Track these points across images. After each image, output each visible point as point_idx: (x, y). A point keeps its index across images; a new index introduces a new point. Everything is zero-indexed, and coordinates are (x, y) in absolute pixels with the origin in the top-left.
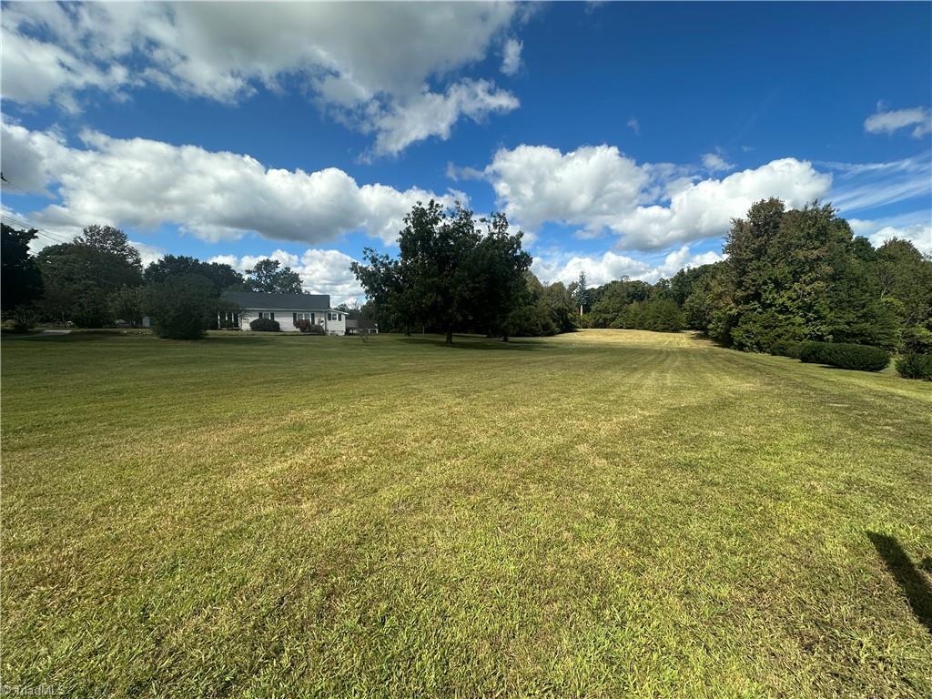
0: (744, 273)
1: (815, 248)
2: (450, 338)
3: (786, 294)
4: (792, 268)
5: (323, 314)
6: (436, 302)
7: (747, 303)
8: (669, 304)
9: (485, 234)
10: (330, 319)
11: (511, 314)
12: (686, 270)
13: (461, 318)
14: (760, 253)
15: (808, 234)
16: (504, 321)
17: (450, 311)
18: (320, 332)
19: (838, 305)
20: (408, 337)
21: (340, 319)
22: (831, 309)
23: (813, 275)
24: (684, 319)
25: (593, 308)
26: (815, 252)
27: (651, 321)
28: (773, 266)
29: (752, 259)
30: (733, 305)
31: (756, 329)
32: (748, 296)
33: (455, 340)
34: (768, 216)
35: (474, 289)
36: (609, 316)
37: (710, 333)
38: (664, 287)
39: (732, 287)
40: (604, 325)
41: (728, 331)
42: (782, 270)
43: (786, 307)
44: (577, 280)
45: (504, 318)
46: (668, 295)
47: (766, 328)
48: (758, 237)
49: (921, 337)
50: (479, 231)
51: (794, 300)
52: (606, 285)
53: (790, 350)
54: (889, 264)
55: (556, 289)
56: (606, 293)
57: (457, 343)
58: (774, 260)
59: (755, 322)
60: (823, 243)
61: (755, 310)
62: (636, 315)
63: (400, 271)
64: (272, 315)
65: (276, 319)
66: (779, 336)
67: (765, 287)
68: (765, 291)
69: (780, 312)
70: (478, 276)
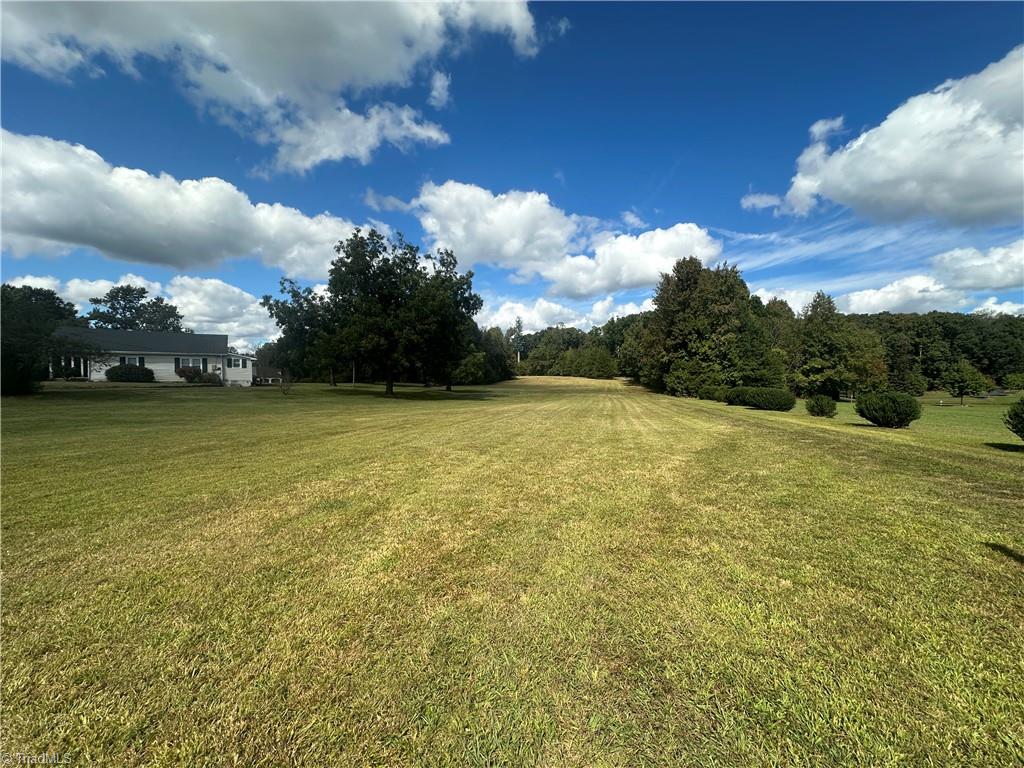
0: (673, 323)
1: (726, 304)
2: (390, 388)
3: (707, 344)
4: (710, 321)
5: (220, 360)
6: (378, 345)
7: (676, 351)
8: (602, 351)
9: (431, 272)
10: (229, 366)
11: (463, 362)
12: (615, 319)
13: (407, 364)
14: (684, 305)
15: (721, 290)
16: (456, 368)
17: (396, 355)
18: (216, 382)
19: (745, 355)
20: (333, 387)
21: (244, 366)
22: (740, 358)
23: (725, 327)
24: (616, 366)
25: (531, 354)
26: (727, 307)
27: (587, 368)
28: (696, 317)
29: (678, 311)
30: (664, 353)
31: (684, 375)
32: (676, 345)
33: (395, 389)
34: (688, 272)
35: (421, 333)
36: (546, 363)
37: (642, 379)
38: (597, 334)
39: (662, 336)
40: (541, 373)
41: (661, 377)
42: (702, 322)
43: (707, 355)
44: (514, 325)
45: (457, 366)
46: (600, 342)
47: (692, 374)
48: (682, 291)
49: (800, 382)
50: (424, 268)
51: (713, 349)
52: (542, 331)
53: (717, 394)
54: (775, 320)
55: (493, 334)
56: (542, 339)
57: (398, 393)
58: (696, 312)
59: (683, 369)
60: (732, 299)
61: (683, 357)
62: (572, 362)
63: (326, 308)
64: (142, 361)
65: (148, 366)
66: (703, 382)
67: (690, 337)
68: (691, 341)
69: (703, 360)
70: (427, 317)
